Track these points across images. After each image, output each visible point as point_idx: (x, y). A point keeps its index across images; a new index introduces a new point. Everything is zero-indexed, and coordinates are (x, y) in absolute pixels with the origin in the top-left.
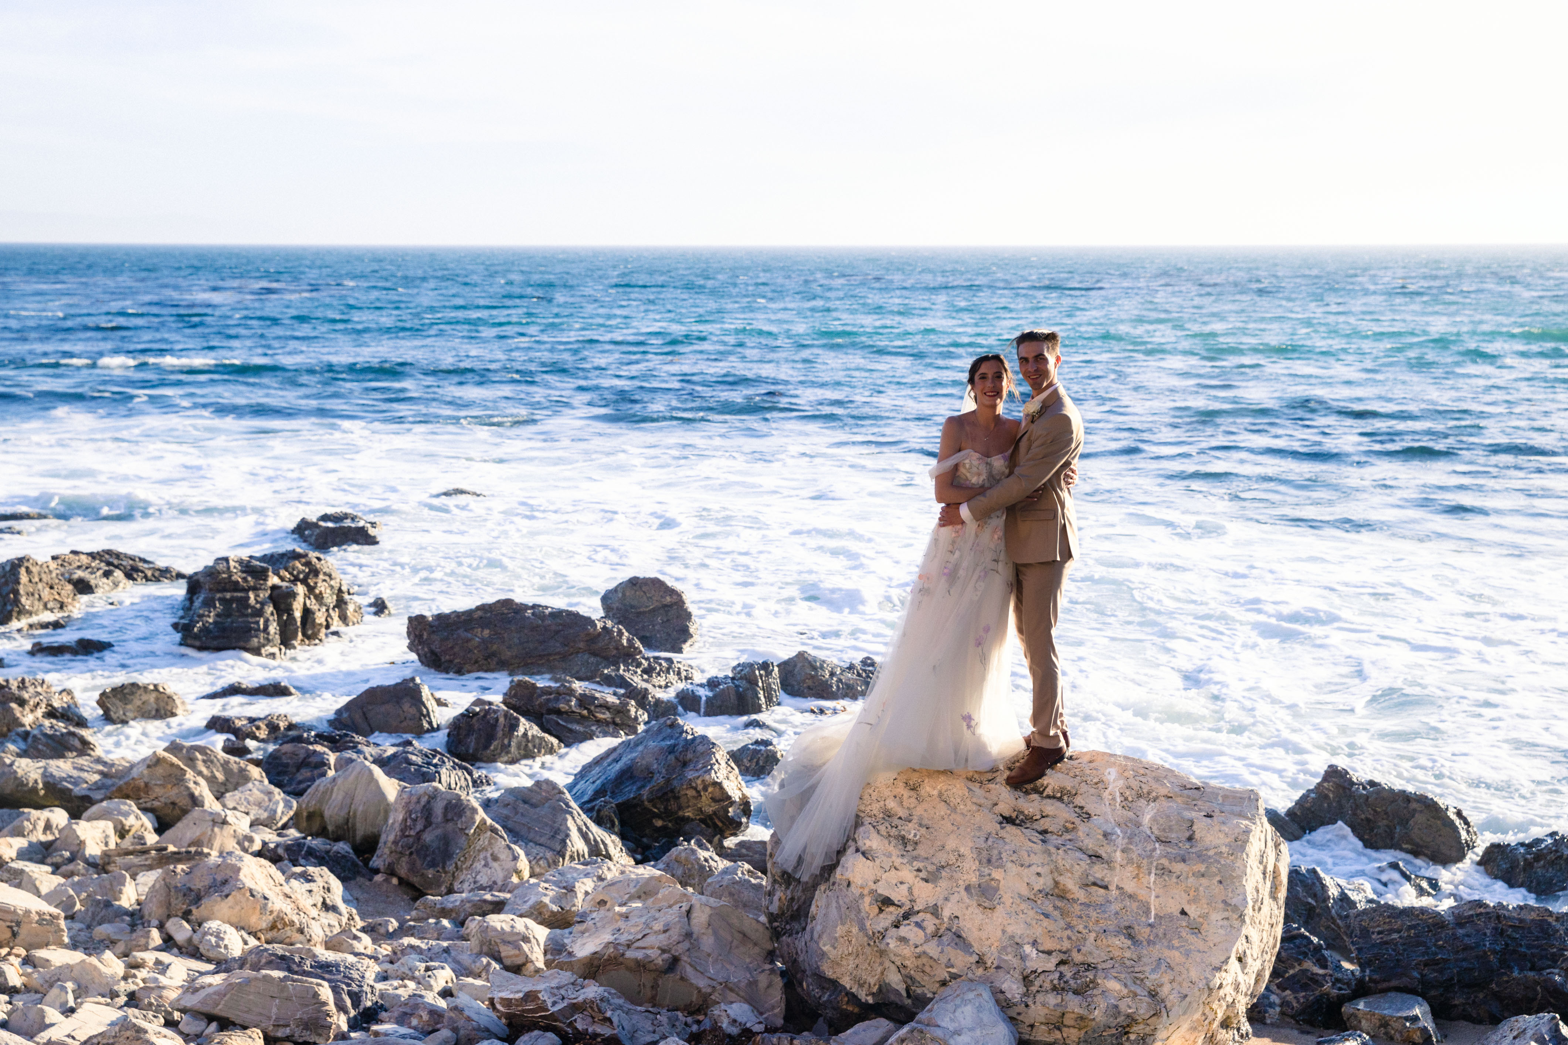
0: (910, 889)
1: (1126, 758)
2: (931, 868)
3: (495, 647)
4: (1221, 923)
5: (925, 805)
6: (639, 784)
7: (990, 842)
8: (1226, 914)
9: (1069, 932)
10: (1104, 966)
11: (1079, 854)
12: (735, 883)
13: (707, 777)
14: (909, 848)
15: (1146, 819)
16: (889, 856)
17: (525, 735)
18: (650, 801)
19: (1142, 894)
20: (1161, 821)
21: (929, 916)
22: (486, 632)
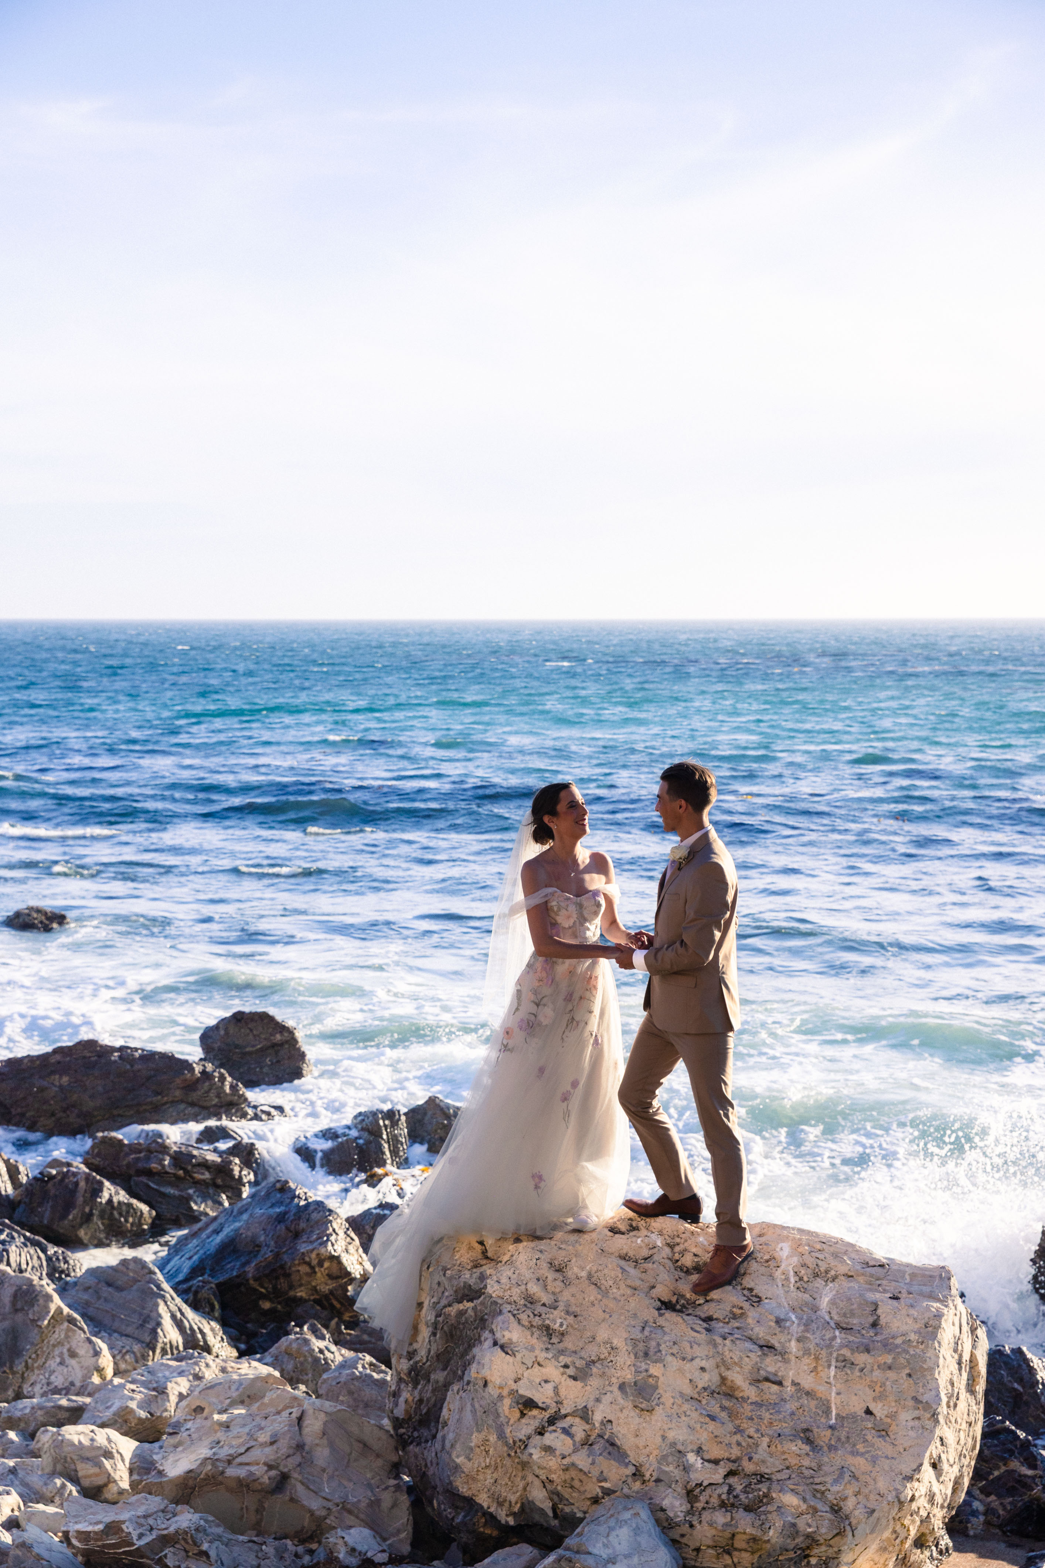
0: (556, 1388)
1: (801, 1231)
2: (580, 1363)
3: (75, 1097)
4: (911, 1423)
5: (572, 1289)
6: (243, 1259)
7: (646, 1333)
8: (916, 1413)
9: (738, 1437)
10: (779, 1476)
11: (748, 1345)
12: (354, 1378)
13: (323, 1250)
14: (555, 1340)
15: (824, 1302)
16: (532, 1349)
17: (110, 1201)
18: (256, 1279)
19: (821, 1389)
20: (841, 1305)
21: (577, 1420)
22: (65, 1080)
